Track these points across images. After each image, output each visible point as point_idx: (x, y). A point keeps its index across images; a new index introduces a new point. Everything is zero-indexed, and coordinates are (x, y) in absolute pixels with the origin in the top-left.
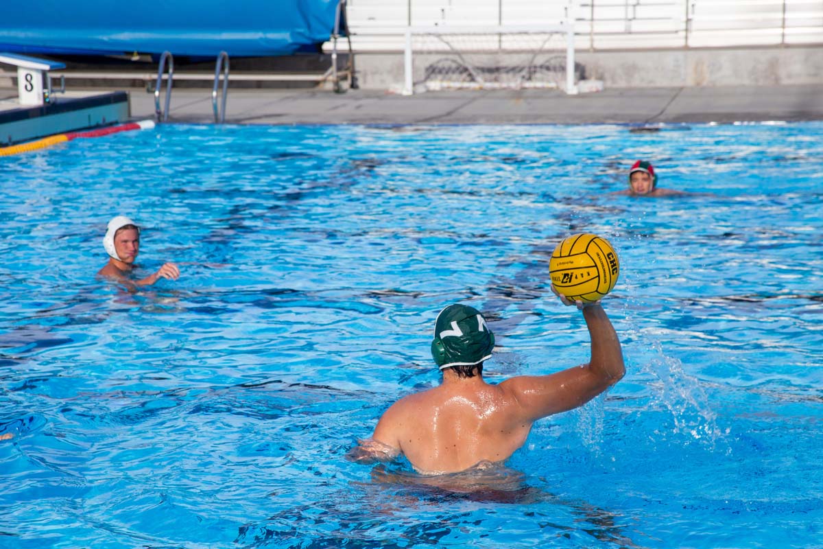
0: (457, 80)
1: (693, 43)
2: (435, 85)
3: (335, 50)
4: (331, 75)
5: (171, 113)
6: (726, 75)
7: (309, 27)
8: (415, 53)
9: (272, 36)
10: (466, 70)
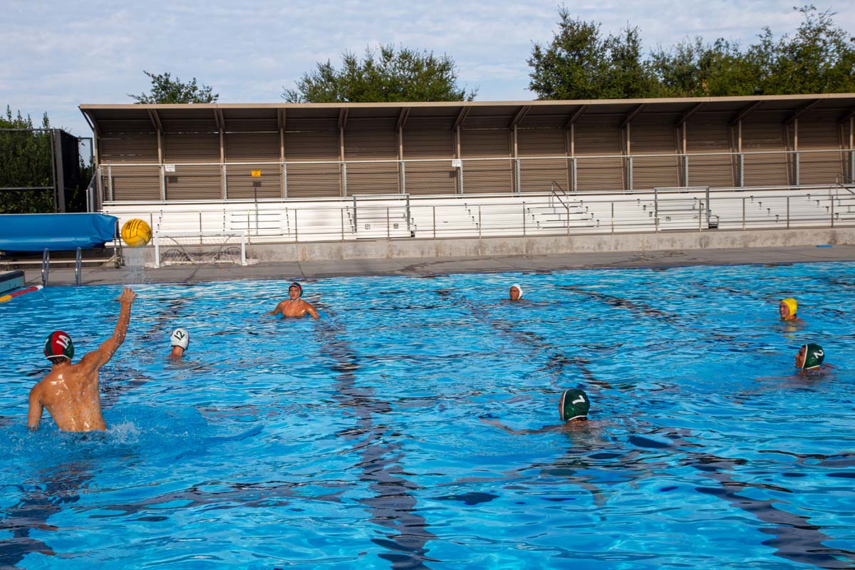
0: (181, 260)
1: (299, 240)
2: (168, 263)
3: (115, 246)
4: (114, 259)
5: (49, 280)
6: (317, 255)
7: (100, 234)
8: (160, 246)
9: (78, 239)
10: (185, 254)
